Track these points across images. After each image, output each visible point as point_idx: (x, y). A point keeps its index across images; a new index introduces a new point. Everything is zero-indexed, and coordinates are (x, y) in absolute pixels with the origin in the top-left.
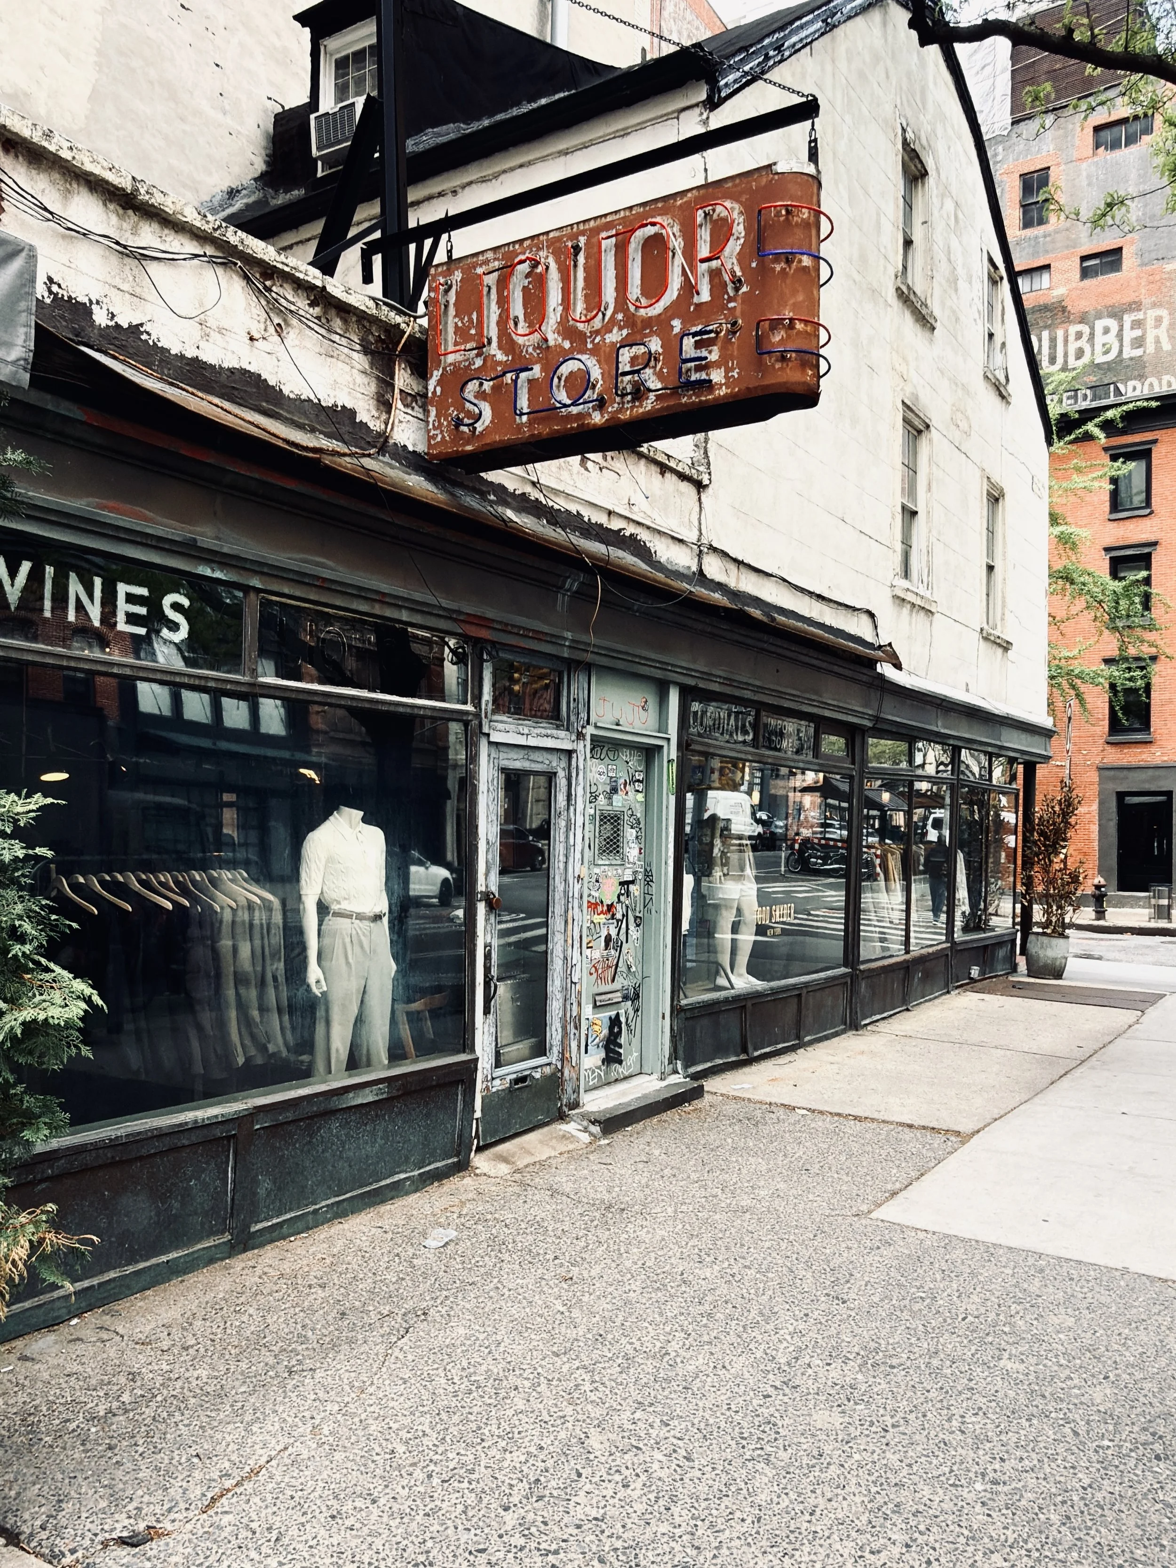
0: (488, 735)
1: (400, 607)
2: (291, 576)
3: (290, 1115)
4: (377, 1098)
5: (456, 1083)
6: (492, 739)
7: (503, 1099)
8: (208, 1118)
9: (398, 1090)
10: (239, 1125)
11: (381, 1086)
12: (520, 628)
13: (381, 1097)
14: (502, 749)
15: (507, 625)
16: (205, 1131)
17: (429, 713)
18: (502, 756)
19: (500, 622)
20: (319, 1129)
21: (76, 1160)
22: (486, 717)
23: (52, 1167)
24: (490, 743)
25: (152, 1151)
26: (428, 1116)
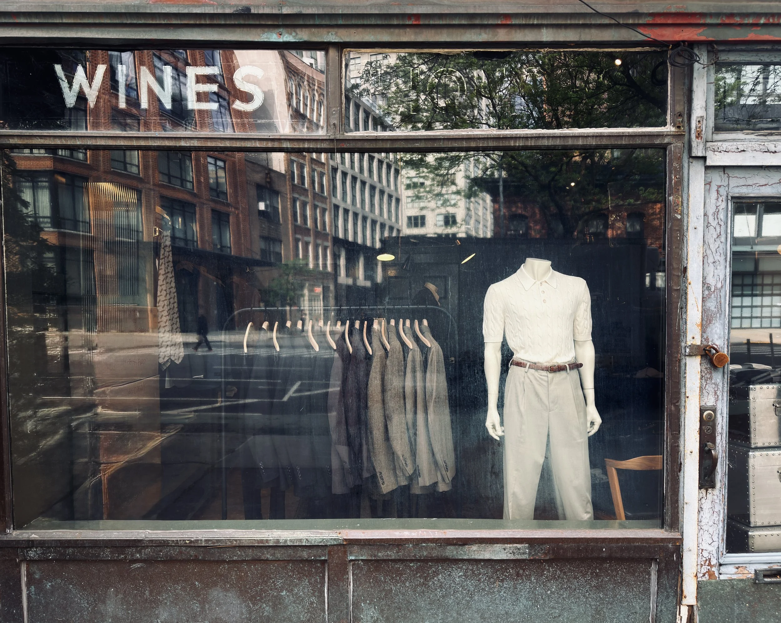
0: (704, 158)
1: (539, 26)
2: (373, 22)
3: (392, 554)
4: (512, 557)
5: (650, 560)
6: (709, 163)
7: (743, 590)
8: (291, 541)
9: (545, 554)
10: (329, 553)
11: (519, 546)
12: (759, 15)
13: (519, 557)
14: (731, 173)
15: (731, 15)
16: (290, 551)
17: (594, 142)
18: (734, 182)
19: (718, 15)
20: (436, 573)
21: (161, 551)
22: (699, 136)
23: (140, 553)
24: (707, 168)
25: (235, 558)
26: (599, 588)
